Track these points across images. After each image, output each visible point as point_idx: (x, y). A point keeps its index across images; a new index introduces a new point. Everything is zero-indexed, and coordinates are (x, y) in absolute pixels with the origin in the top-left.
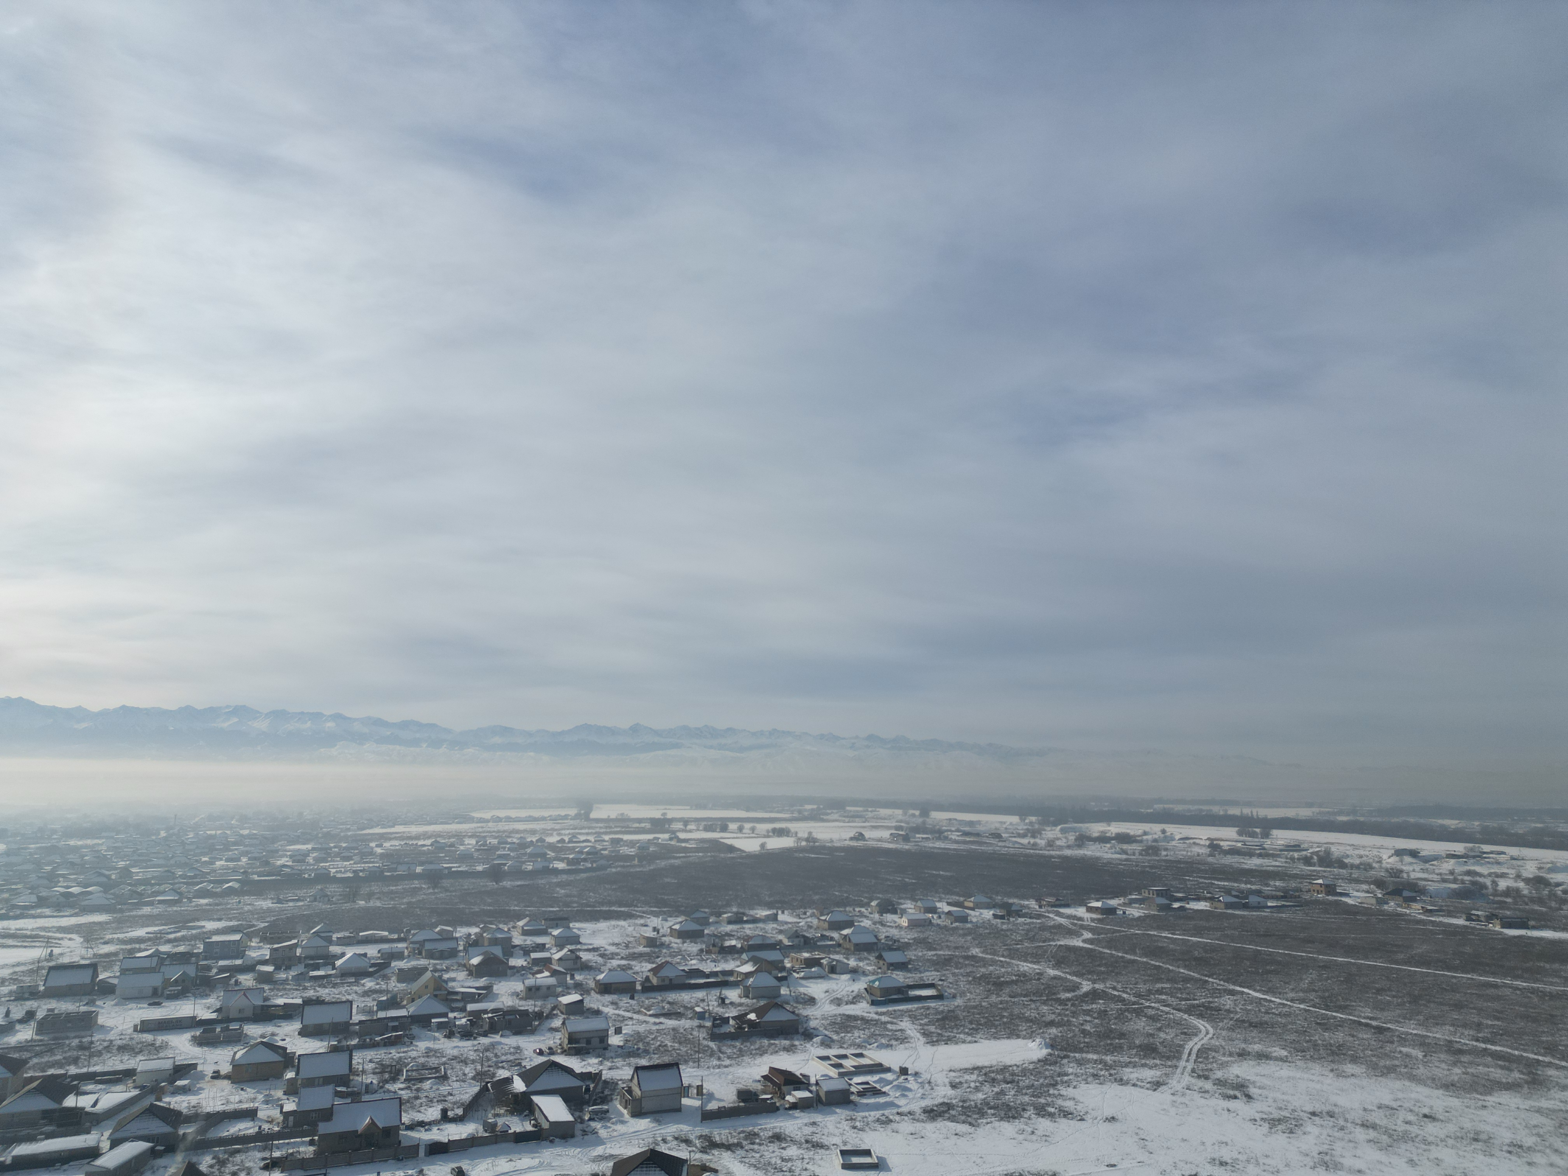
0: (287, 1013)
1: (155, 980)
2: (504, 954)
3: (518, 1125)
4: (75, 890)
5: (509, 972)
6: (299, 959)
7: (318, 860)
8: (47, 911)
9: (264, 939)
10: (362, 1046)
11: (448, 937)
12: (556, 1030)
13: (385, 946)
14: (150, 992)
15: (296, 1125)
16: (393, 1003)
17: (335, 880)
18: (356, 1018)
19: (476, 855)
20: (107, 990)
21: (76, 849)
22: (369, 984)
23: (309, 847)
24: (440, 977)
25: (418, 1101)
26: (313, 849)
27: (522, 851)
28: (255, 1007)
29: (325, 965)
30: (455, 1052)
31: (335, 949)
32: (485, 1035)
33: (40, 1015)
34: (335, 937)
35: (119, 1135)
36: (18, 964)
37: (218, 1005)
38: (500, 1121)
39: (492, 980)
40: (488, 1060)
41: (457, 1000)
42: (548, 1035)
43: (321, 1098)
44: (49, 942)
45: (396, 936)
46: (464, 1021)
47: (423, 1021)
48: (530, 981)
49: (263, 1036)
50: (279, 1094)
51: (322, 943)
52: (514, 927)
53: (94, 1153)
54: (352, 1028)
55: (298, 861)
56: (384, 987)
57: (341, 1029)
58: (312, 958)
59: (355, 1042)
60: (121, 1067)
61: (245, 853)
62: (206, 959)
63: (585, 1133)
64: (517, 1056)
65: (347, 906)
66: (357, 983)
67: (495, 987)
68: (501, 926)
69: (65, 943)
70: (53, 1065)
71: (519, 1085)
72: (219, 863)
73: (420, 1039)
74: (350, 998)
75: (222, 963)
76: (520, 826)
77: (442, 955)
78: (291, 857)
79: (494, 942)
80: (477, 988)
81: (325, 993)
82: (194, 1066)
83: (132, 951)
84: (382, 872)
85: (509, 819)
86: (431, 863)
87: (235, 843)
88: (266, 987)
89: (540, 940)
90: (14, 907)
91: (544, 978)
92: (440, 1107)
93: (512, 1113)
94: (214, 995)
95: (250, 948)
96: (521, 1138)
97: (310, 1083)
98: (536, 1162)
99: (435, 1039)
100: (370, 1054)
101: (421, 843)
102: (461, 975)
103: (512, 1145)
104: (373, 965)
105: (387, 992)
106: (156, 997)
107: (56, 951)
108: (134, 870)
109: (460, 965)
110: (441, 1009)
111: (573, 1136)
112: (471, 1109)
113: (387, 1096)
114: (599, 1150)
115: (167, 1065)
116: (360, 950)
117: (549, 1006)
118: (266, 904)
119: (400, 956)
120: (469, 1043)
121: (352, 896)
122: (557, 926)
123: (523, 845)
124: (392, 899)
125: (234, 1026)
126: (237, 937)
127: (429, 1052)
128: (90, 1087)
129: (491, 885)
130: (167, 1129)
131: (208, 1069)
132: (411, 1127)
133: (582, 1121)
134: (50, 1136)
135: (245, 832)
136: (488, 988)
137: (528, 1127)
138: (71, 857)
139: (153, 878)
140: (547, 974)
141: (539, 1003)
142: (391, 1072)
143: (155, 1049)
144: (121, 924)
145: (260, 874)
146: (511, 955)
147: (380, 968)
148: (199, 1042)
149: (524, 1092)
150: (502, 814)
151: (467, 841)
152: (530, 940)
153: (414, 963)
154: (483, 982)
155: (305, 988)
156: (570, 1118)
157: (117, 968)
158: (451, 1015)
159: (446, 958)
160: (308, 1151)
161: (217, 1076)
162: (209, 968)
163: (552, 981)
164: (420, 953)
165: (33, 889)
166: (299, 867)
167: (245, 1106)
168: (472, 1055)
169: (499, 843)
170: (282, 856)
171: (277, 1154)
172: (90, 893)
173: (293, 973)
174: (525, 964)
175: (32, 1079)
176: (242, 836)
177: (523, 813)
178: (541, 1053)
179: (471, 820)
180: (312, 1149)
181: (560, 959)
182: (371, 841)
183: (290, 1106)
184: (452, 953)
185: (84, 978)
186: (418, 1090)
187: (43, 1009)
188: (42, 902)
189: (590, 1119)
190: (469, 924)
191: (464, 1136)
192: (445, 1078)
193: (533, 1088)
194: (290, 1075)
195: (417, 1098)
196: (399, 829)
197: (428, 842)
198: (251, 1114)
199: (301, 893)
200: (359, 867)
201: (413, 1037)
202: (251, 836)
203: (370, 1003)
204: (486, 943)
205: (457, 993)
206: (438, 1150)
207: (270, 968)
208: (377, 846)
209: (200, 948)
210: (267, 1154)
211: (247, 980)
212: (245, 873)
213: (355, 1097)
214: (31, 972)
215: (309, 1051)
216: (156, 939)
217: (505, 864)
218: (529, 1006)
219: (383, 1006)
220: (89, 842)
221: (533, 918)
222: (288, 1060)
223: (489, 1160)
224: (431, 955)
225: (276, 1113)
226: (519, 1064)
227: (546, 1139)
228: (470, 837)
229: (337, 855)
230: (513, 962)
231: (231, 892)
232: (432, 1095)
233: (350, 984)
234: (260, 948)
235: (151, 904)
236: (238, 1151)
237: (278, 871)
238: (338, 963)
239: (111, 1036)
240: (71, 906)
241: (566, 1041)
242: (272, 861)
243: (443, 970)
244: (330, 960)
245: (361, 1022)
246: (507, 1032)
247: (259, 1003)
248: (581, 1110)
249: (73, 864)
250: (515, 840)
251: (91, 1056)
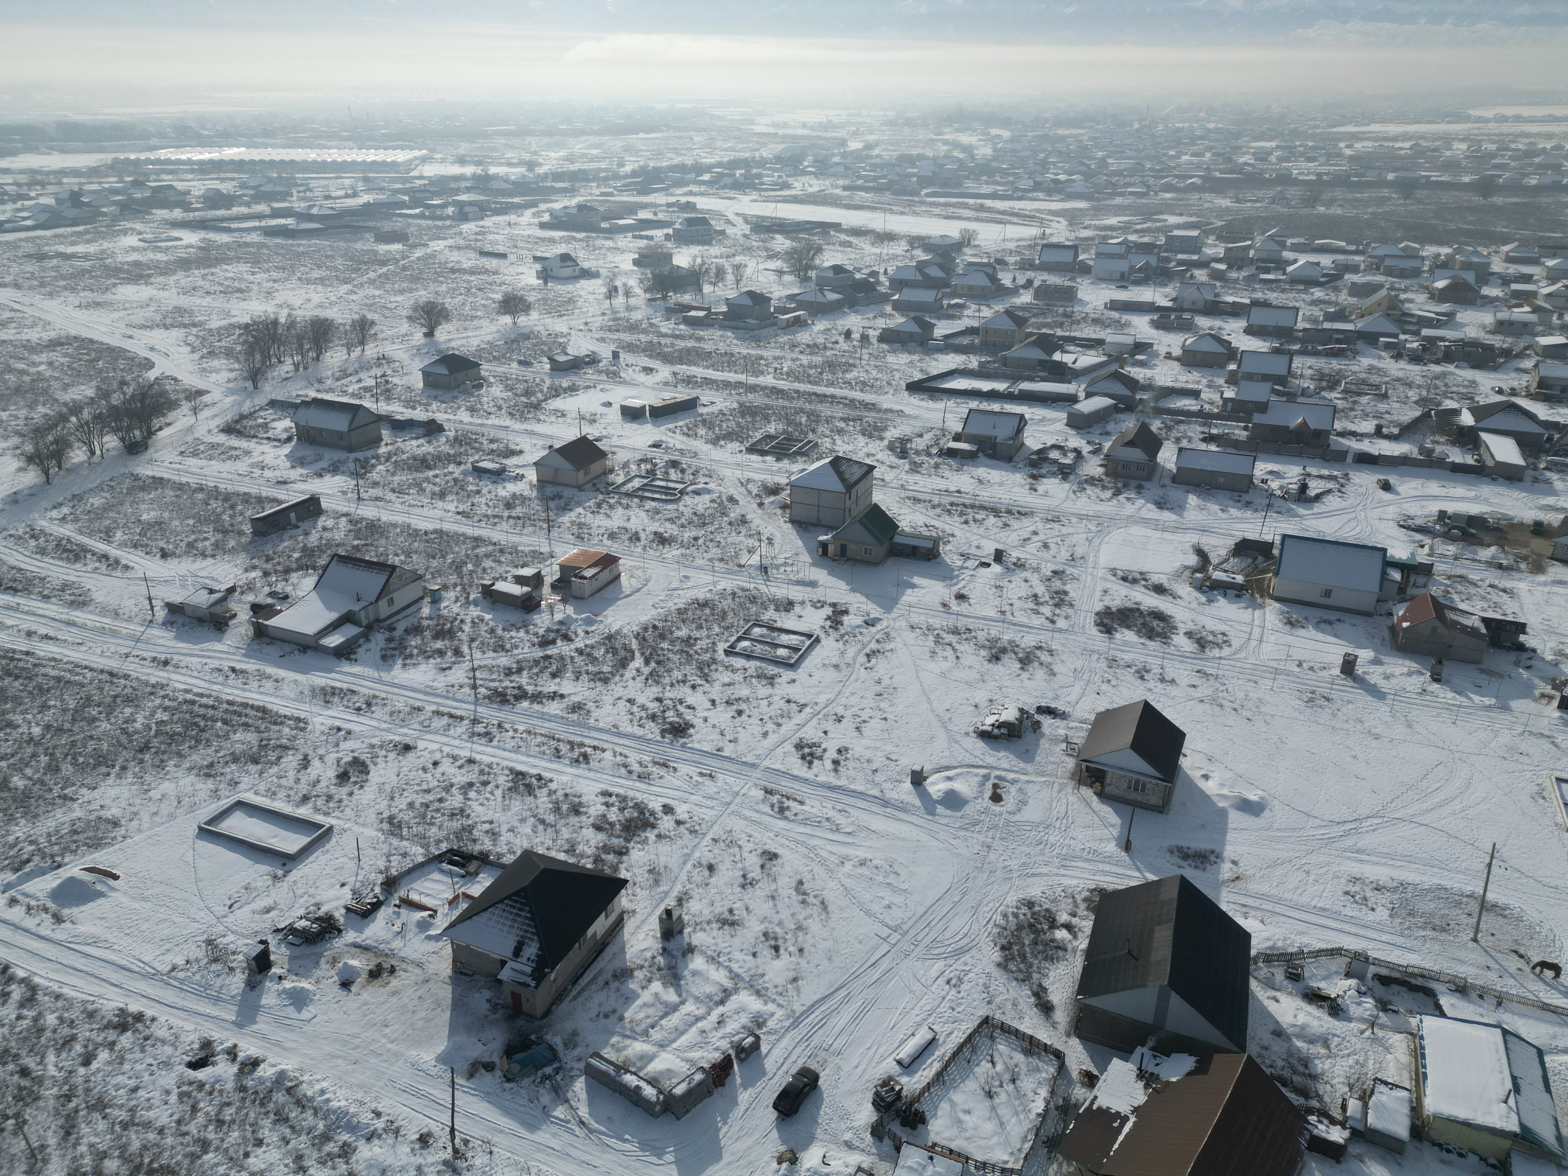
0: (1235, 311)
1: (1122, 266)
2: (1477, 282)
3: (1456, 456)
4: (1062, 177)
5: (1479, 301)
6: (1252, 261)
7: (1281, 159)
8: (1041, 195)
9: (1220, 238)
10: (1303, 352)
11: (1413, 255)
12: (1525, 371)
13: (1340, 257)
14: (1118, 276)
15: (1233, 410)
16: (1341, 315)
17: (1296, 182)
18: (1301, 325)
19: (1464, 163)
20: (1085, 270)
21: (1063, 138)
22: (1318, 293)
23: (1273, 144)
24: (1397, 296)
25: (1353, 413)
26: (1278, 147)
27: (1529, 161)
28: (1206, 301)
29: (1276, 269)
30: (1401, 374)
31: (1288, 255)
32: (1437, 362)
33: (1036, 284)
34: (1289, 242)
35: (1090, 389)
36: (1020, 240)
37: (1174, 295)
38: (1439, 449)
39: (1457, 307)
40: (1437, 388)
41: (1410, 323)
42: (1513, 375)
43: (1258, 392)
44: (1042, 223)
45: (1353, 248)
46: (1415, 345)
47: (1370, 338)
48: (1504, 315)
49: (1211, 329)
50: (1221, 381)
51: (1276, 247)
52: (1496, 252)
53: (1072, 399)
54: (1296, 334)
55: (1261, 160)
56: (1334, 298)
57: (1284, 333)
58: (1263, 261)
59: (1297, 347)
60: (1094, 336)
61: (1209, 149)
62: (1166, 251)
63: (1536, 480)
64: (1471, 390)
65: (1306, 211)
66: (1305, 291)
67: (1459, 316)
68: (1480, 249)
69: (1054, 224)
70: (1046, 325)
71: (1467, 419)
72: (1185, 158)
73: (1364, 355)
74: (1297, 305)
75: (1180, 256)
76: (1533, 128)
77: (1402, 274)
78: (1254, 154)
79: (1467, 266)
80: (1437, 314)
81: (1272, 296)
82: (1151, 345)
83: (1105, 238)
84: (1349, 176)
85: (1518, 119)
86: (1406, 169)
87: (1201, 138)
88: (1218, 284)
89: (1526, 270)
90: (1017, 189)
91: (1522, 313)
92: (1375, 422)
93: (1453, 443)
94: (1171, 286)
95: (1206, 245)
96: (1458, 469)
97: (1250, 377)
98: (1472, 494)
99: (1380, 358)
100: (1311, 361)
101: (1397, 145)
102: (1421, 297)
103: (1447, 473)
104: (1325, 275)
105: (1336, 304)
106: (1123, 280)
107: (1048, 231)
108: (1110, 161)
109: (1421, 286)
110: (1391, 328)
111: (1520, 480)
112: (1406, 431)
113: (1322, 402)
114: (1550, 500)
115: (1129, 340)
116: (1313, 258)
117: (1522, 345)
118: (1224, 202)
119: (1355, 269)
120: (1417, 368)
121: (1311, 201)
122: (1554, 256)
123: (1531, 153)
124: (1356, 207)
125: (1186, 316)
126: (1195, 233)
127: (1371, 369)
128: (1071, 348)
129: (1478, 200)
130: (1127, 393)
131: (1162, 350)
132: (1342, 434)
133: (1535, 468)
134: (1043, 380)
135: (1211, 126)
136: (1451, 315)
137: (1470, 460)
138: (1060, 146)
139: (1126, 169)
140: (1527, 309)
141: (1509, 340)
142: (1331, 381)
143: (1121, 326)
144: (1098, 211)
145: (1222, 172)
146: (1486, 283)
147: (1331, 280)
148: (1157, 325)
149: (1471, 427)
150: (1510, 111)
151: (1456, 145)
152: (1513, 269)
153: (1369, 278)
154: (1445, 307)
155: (1254, 290)
156: (1521, 462)
157: (1093, 252)
158: (1402, 337)
159: (1407, 277)
160: (1241, 434)
161: (1169, 356)
162: (1168, 260)
163: (1533, 318)
164: (1378, 269)
165: (1031, 174)
166: (1261, 165)
167: (1190, 386)
168: (1419, 380)
169: (1498, 149)
170: (1245, 153)
171: (1214, 431)
172: (1074, 181)
173: (1244, 273)
174: (1501, 294)
175: (1031, 334)
176: (1208, 130)
177: (1540, 111)
178: (1500, 392)
179: (1467, 119)
180: (1245, 433)
181: (1549, 295)
182: (1341, 140)
183: (1230, 394)
184: (1415, 273)
185: (1067, 257)
186: (1354, 402)
187: (1039, 278)
188: (1038, 186)
189: (1546, 469)
190: (1440, 243)
191: (1396, 454)
192: (1385, 396)
193: (1482, 425)
194: (1232, 367)
195: (1352, 409)
196: (1375, 128)
197: (1407, 145)
198: (1195, 394)
199: (1260, 194)
200: (1324, 169)
201: (1356, 353)
202: (1216, 131)
203: (1318, 313)
204: (1457, 266)
205: (1412, 316)
206: (1366, 460)
207: (1223, 267)
208: (1347, 147)
209: (1162, 241)
210: (1206, 430)
211: (1201, 275)
212: (1208, 169)
213: (1291, 397)
214: (1030, 246)
215: (1252, 349)
216: (1125, 228)
217: (1500, 176)
218: (1497, 341)
219: (1329, 317)
220: (1074, 132)
221: (1524, 243)
222: (1232, 354)
223: (1420, 481)
224: (1389, 272)
225: (1216, 397)
226: (1472, 399)
227: (1488, 476)
228: (1462, 140)
229: (1302, 155)
230: (1486, 291)
231: (1193, 188)
232: (1368, 410)
233: (1299, 291)
234: (1215, 246)
235: (1122, 194)
236: (1182, 422)
237: (1239, 169)
238: (1290, 269)
239: (1088, 309)
240: (1059, 192)
241: (1535, 385)
242: (1234, 158)
243: (1400, 290)
244: (1281, 265)
245: (1305, 330)
246: (1464, 364)
247: (1210, 297)
248: (1537, 458)
249: (1060, 152)
250: (1521, 146)
251: (1072, 323)
